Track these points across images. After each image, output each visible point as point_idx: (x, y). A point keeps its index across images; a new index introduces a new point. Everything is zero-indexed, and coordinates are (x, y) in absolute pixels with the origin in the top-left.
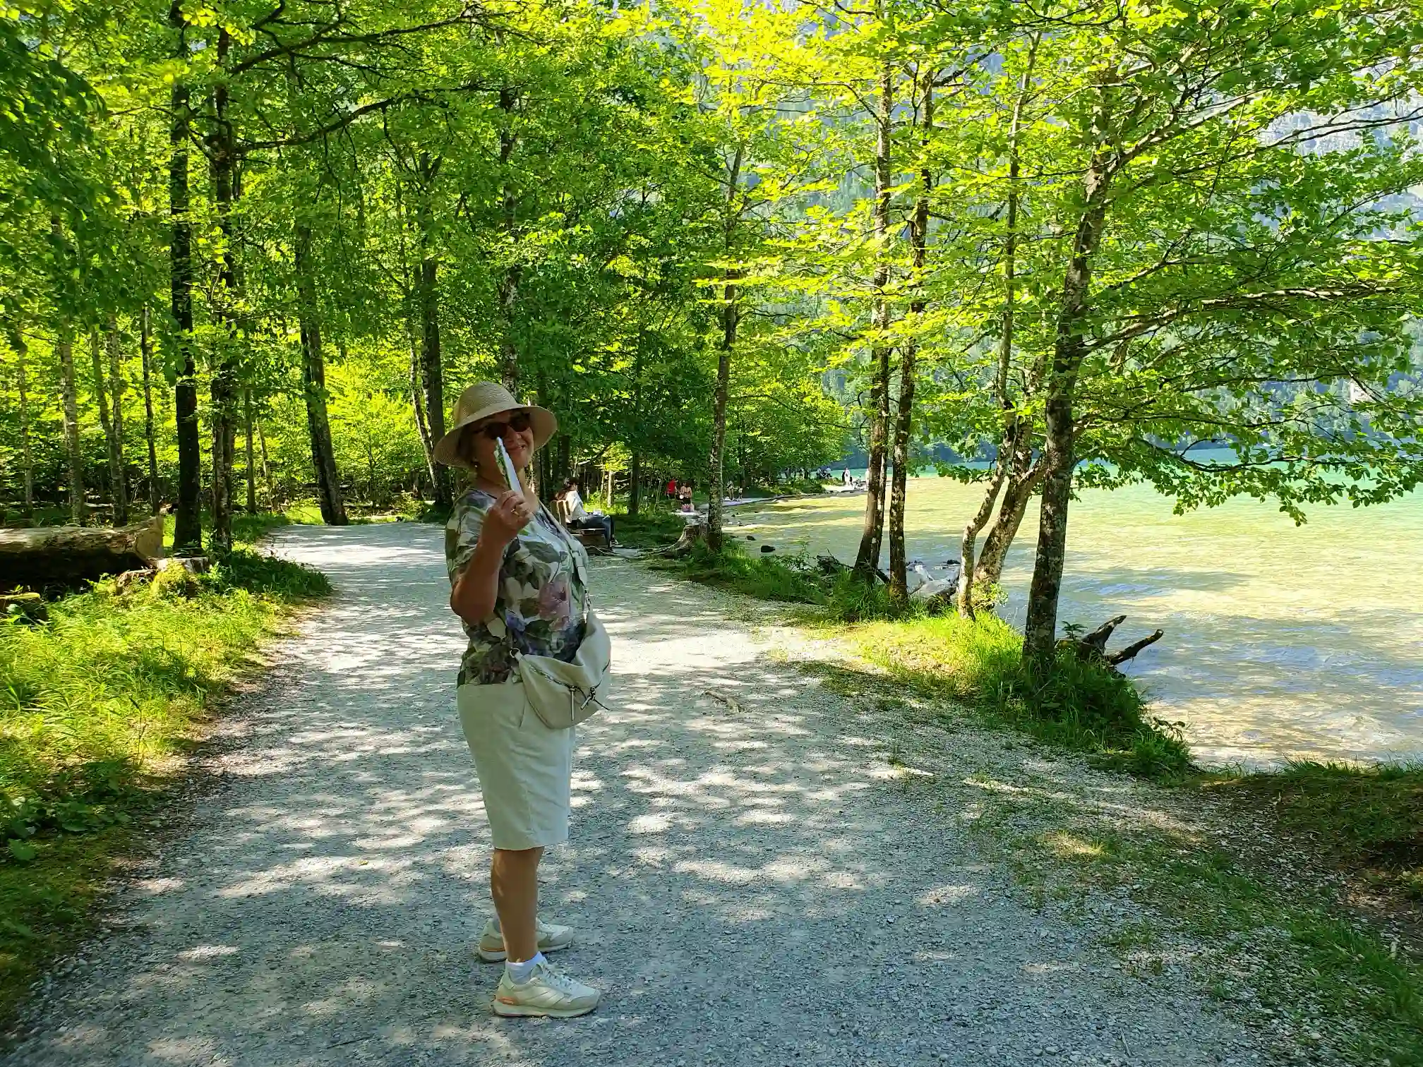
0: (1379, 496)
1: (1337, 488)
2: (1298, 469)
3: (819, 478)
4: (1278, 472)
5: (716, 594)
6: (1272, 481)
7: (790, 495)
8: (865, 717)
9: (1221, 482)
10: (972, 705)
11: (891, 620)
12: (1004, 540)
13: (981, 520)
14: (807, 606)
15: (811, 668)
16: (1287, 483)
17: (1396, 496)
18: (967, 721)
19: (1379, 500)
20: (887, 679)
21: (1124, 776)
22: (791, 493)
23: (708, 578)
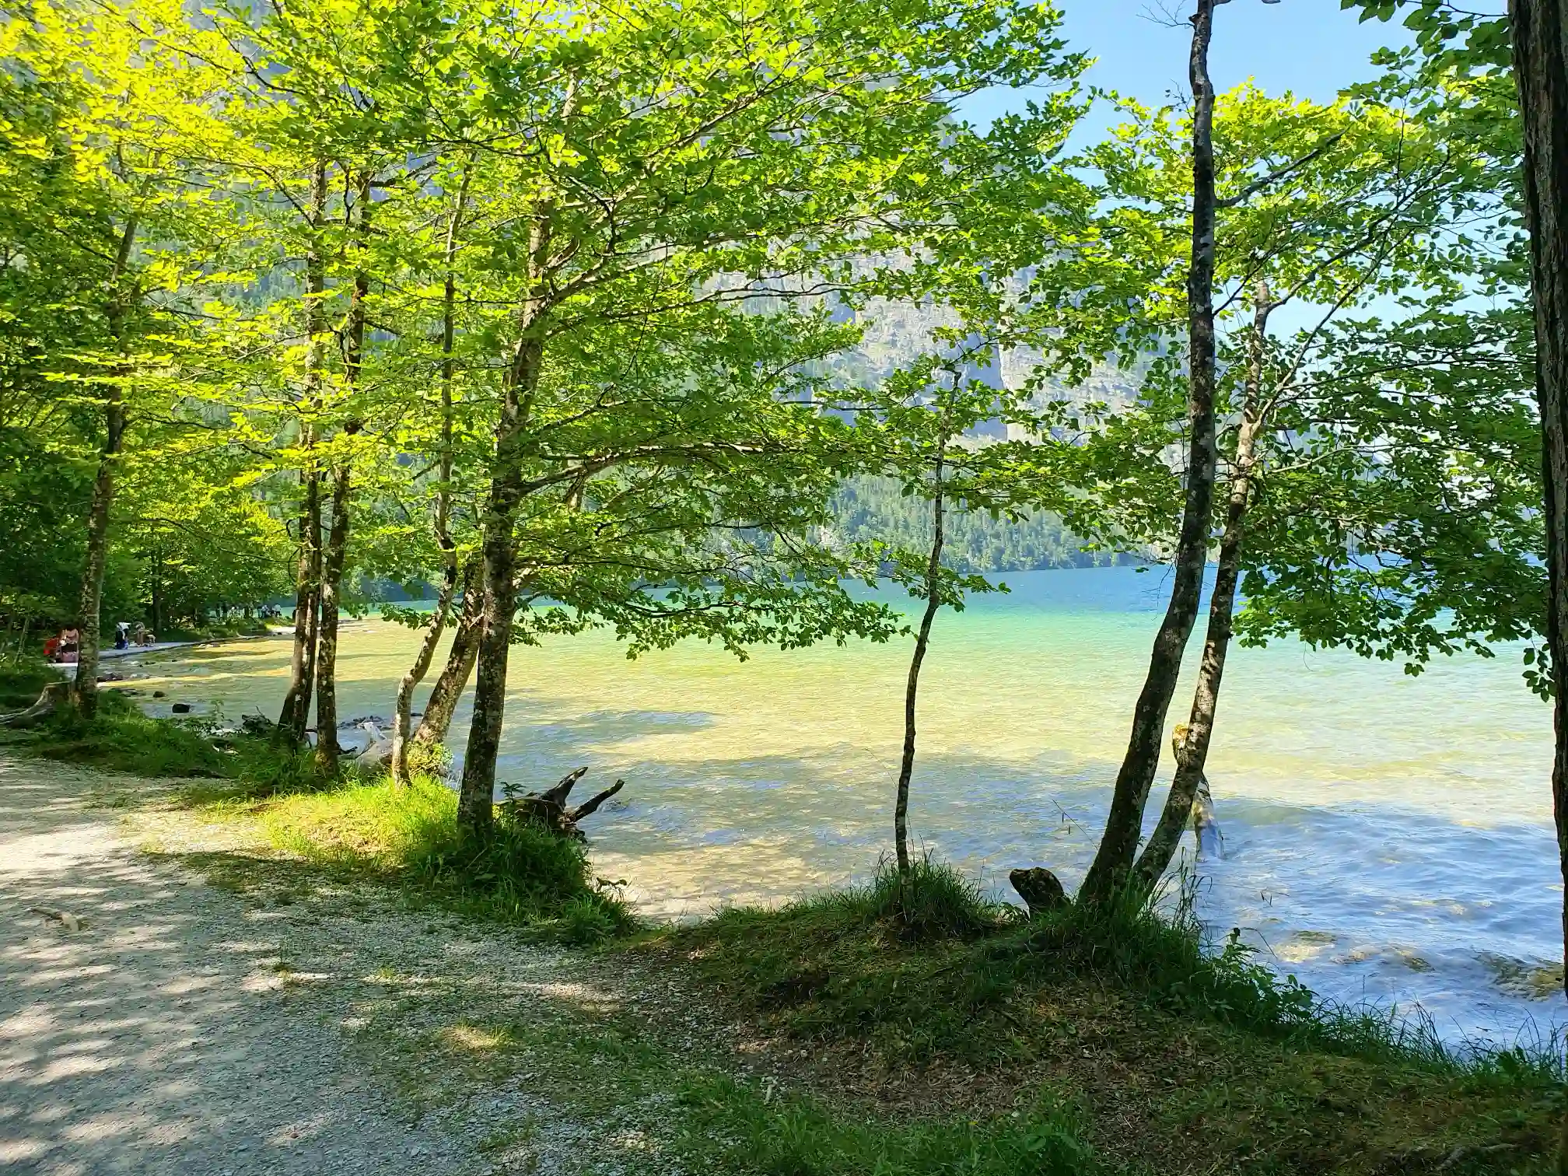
0: (804, 640)
1: (770, 630)
2: (736, 613)
3: (265, 617)
4: (719, 615)
5: (80, 774)
6: (716, 625)
7: (222, 637)
8: (258, 915)
9: (670, 625)
10: (396, 886)
11: (313, 792)
12: (452, 693)
13: (419, 672)
14: (213, 781)
15: (199, 861)
16: (728, 625)
17: (817, 640)
18: (387, 906)
19: (803, 644)
20: (296, 864)
21: (555, 948)
22: (224, 635)
23: (70, 753)
